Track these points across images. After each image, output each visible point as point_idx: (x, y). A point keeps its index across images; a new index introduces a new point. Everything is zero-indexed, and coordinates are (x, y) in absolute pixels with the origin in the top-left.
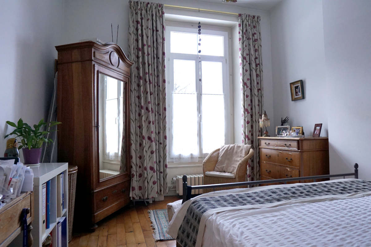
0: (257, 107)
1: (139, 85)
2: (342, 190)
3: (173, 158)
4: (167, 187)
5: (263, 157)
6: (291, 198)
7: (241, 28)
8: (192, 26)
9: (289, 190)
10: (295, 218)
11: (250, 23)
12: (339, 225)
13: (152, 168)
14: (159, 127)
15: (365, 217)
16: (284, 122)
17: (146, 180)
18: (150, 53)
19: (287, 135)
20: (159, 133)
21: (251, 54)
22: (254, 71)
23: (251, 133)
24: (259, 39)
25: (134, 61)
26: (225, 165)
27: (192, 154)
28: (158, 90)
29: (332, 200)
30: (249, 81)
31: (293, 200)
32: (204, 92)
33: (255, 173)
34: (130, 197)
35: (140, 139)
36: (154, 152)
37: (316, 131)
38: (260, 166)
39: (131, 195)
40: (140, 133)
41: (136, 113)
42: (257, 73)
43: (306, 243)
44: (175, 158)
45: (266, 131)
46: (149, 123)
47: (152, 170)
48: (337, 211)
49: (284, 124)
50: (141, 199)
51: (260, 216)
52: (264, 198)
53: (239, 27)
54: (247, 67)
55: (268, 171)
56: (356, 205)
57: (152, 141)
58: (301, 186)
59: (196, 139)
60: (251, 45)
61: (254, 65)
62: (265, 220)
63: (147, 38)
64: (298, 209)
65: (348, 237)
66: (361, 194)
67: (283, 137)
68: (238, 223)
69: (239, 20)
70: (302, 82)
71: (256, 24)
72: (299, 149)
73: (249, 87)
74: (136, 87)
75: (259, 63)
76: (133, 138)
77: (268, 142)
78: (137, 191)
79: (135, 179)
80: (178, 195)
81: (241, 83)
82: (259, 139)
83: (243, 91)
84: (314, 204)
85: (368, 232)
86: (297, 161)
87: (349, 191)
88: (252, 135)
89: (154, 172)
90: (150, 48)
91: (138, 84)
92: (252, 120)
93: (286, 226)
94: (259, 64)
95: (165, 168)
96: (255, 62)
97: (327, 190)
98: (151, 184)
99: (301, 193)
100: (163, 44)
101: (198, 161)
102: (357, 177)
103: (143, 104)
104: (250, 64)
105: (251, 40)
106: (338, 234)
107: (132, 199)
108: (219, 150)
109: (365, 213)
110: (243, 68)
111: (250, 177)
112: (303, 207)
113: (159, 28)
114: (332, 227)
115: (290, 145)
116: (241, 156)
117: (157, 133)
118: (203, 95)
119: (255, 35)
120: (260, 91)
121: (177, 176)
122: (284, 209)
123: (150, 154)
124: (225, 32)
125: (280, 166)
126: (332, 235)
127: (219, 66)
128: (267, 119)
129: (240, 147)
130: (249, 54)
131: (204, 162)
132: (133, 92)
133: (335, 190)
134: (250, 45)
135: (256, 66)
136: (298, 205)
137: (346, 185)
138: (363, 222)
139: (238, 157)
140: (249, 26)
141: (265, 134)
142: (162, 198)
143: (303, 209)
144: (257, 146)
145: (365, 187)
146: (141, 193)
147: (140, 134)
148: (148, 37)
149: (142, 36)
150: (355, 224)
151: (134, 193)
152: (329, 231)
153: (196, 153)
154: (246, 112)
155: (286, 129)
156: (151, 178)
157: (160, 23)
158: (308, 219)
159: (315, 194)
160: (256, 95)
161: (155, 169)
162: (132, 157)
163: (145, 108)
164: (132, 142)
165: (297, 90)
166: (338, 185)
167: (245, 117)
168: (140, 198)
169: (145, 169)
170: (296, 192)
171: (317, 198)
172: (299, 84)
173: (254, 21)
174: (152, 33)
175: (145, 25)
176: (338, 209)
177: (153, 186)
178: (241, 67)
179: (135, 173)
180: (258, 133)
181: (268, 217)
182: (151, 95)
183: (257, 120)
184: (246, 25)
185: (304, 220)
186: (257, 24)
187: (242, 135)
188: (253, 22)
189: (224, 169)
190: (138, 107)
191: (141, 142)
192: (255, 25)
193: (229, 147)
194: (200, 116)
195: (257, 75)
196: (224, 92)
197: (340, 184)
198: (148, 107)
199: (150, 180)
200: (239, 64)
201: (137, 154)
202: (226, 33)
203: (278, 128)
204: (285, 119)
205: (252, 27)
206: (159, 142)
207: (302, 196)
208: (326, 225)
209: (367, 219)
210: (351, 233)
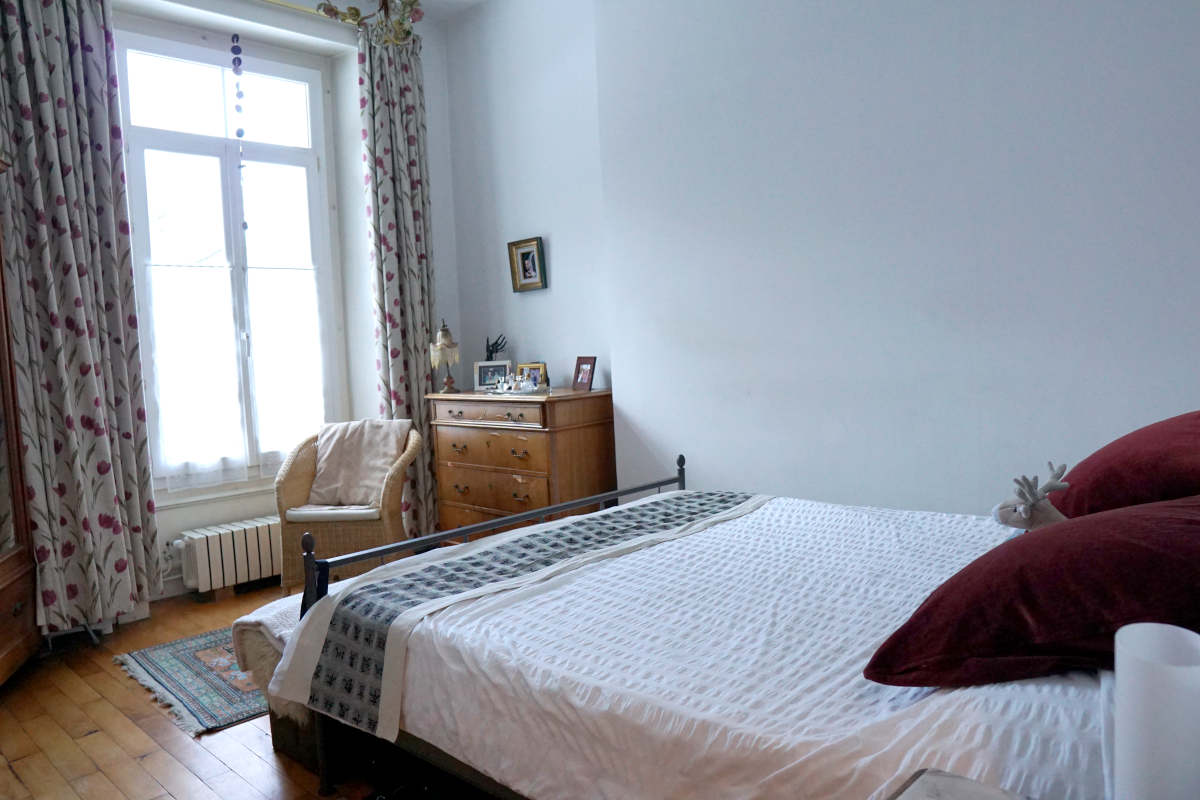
0: (419, 309)
1: (32, 242)
2: (664, 520)
3: (164, 478)
4: (158, 574)
5: (443, 450)
6: (570, 554)
7: (367, 68)
8: (204, 38)
9: (559, 536)
10: (598, 595)
11: (391, 55)
12: (682, 593)
13: (107, 521)
14: (119, 383)
15: (719, 570)
16: (493, 350)
17: (93, 561)
18: (65, 126)
19: (510, 388)
20: (118, 401)
21: (398, 151)
22: (407, 202)
23: (403, 385)
24: (418, 106)
25: (6, 153)
26: (339, 485)
27: (224, 460)
28: (107, 261)
29: (652, 544)
30: (394, 232)
31: (576, 559)
32: (252, 259)
33: (422, 497)
34: (40, 628)
35: (53, 427)
36: (108, 469)
37: (580, 376)
38: (434, 475)
39: (41, 621)
40: (55, 411)
41: (32, 337)
42: (417, 208)
43: (639, 635)
44: (172, 477)
45: (450, 377)
46: (84, 370)
47: (108, 527)
48: (670, 566)
49: (494, 355)
50: (77, 625)
51: (526, 605)
52: (513, 562)
53: (360, 63)
54: (387, 189)
55: (462, 487)
56: (699, 549)
57: (98, 432)
58: (580, 524)
59: (236, 410)
60: (398, 122)
61: (406, 186)
62: (543, 610)
63: (51, 73)
64: (596, 575)
65: (703, 610)
66: (699, 524)
67: (499, 394)
68: (492, 626)
69: (360, 43)
70: (540, 243)
71: (409, 60)
72: (544, 427)
73: (395, 250)
74: (21, 247)
75: (419, 178)
76: (29, 425)
77: (456, 408)
78: (63, 604)
79: (53, 562)
80: (195, 592)
81: (370, 235)
82: (429, 400)
83: (378, 260)
84: (621, 559)
85: (729, 595)
86: (540, 458)
87: (677, 521)
88: (408, 388)
89: (116, 530)
90: (63, 111)
91: (28, 237)
92: (405, 345)
93: (588, 614)
94: (419, 182)
95: (149, 514)
96: (410, 175)
97: (635, 525)
98: (109, 570)
99: (587, 538)
100: (112, 97)
101: (246, 480)
102: (682, 487)
103: (55, 309)
104: (393, 179)
105: (397, 108)
106: (685, 608)
107: (45, 632)
108: (315, 439)
109: (717, 563)
110: (376, 193)
111: (410, 509)
112: (605, 570)
113: (94, 37)
114: (671, 599)
115: (521, 415)
116: (385, 455)
117: (113, 402)
118: (249, 270)
119: (408, 95)
120: (424, 261)
121: (183, 533)
122: (568, 581)
123: (96, 474)
124: (313, 71)
125: (496, 471)
126: (676, 614)
127: (296, 178)
128: (451, 345)
129: (379, 427)
130: (391, 151)
131: (279, 482)
132: (12, 266)
133: (651, 521)
134: (394, 124)
135: (413, 186)
136: (592, 568)
137: (668, 509)
138: (719, 580)
139: (377, 456)
140: (390, 64)
141: (446, 384)
142: (144, 611)
143: (608, 573)
144: (423, 420)
145: (705, 507)
146: (77, 606)
147: (51, 411)
148: (51, 69)
149: (30, 62)
150: (707, 586)
151: (55, 612)
152: (670, 607)
153: (239, 454)
154: (388, 325)
155: (500, 370)
156: (108, 550)
157: (96, 18)
158: (623, 592)
159: (615, 538)
160: (414, 274)
161: (117, 522)
162: (33, 490)
163: (62, 321)
164: (26, 441)
165: (526, 262)
166: (653, 510)
167: (386, 339)
168: (74, 622)
169: (86, 525)
170: (575, 537)
171: (623, 545)
172: (533, 248)
173: (404, 52)
174: (67, 56)
175: (37, 20)
176: (669, 562)
177: (118, 577)
178: (368, 188)
179: (49, 546)
180: (423, 384)
181: (544, 603)
182: (81, 275)
183: (419, 346)
184: (381, 60)
185: (617, 595)
186: (412, 60)
187: (379, 389)
188: (401, 52)
189: (338, 496)
190: (35, 318)
191: (61, 440)
192: (407, 63)
193: (347, 428)
194: (244, 336)
195: (416, 215)
196: (315, 260)
197: (658, 508)
198: (72, 316)
199: (106, 558)
200: (362, 180)
201: (49, 480)
202: (317, 75)
203: (480, 368)
204: (496, 342)
205: (399, 68)
206: (122, 432)
207: (591, 545)
208: (660, 597)
209: (722, 573)
210: (705, 603)
